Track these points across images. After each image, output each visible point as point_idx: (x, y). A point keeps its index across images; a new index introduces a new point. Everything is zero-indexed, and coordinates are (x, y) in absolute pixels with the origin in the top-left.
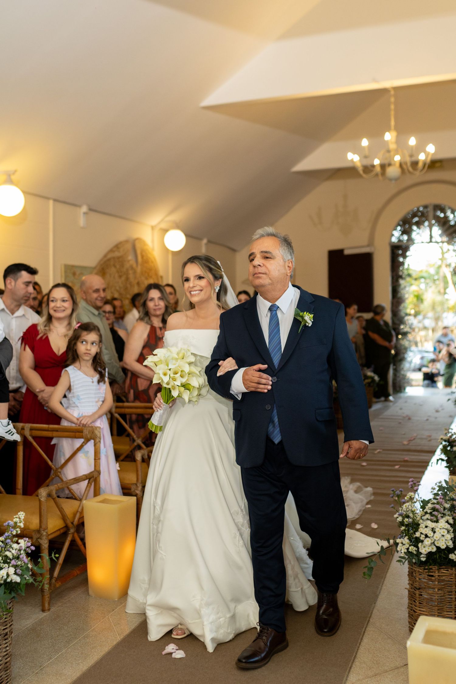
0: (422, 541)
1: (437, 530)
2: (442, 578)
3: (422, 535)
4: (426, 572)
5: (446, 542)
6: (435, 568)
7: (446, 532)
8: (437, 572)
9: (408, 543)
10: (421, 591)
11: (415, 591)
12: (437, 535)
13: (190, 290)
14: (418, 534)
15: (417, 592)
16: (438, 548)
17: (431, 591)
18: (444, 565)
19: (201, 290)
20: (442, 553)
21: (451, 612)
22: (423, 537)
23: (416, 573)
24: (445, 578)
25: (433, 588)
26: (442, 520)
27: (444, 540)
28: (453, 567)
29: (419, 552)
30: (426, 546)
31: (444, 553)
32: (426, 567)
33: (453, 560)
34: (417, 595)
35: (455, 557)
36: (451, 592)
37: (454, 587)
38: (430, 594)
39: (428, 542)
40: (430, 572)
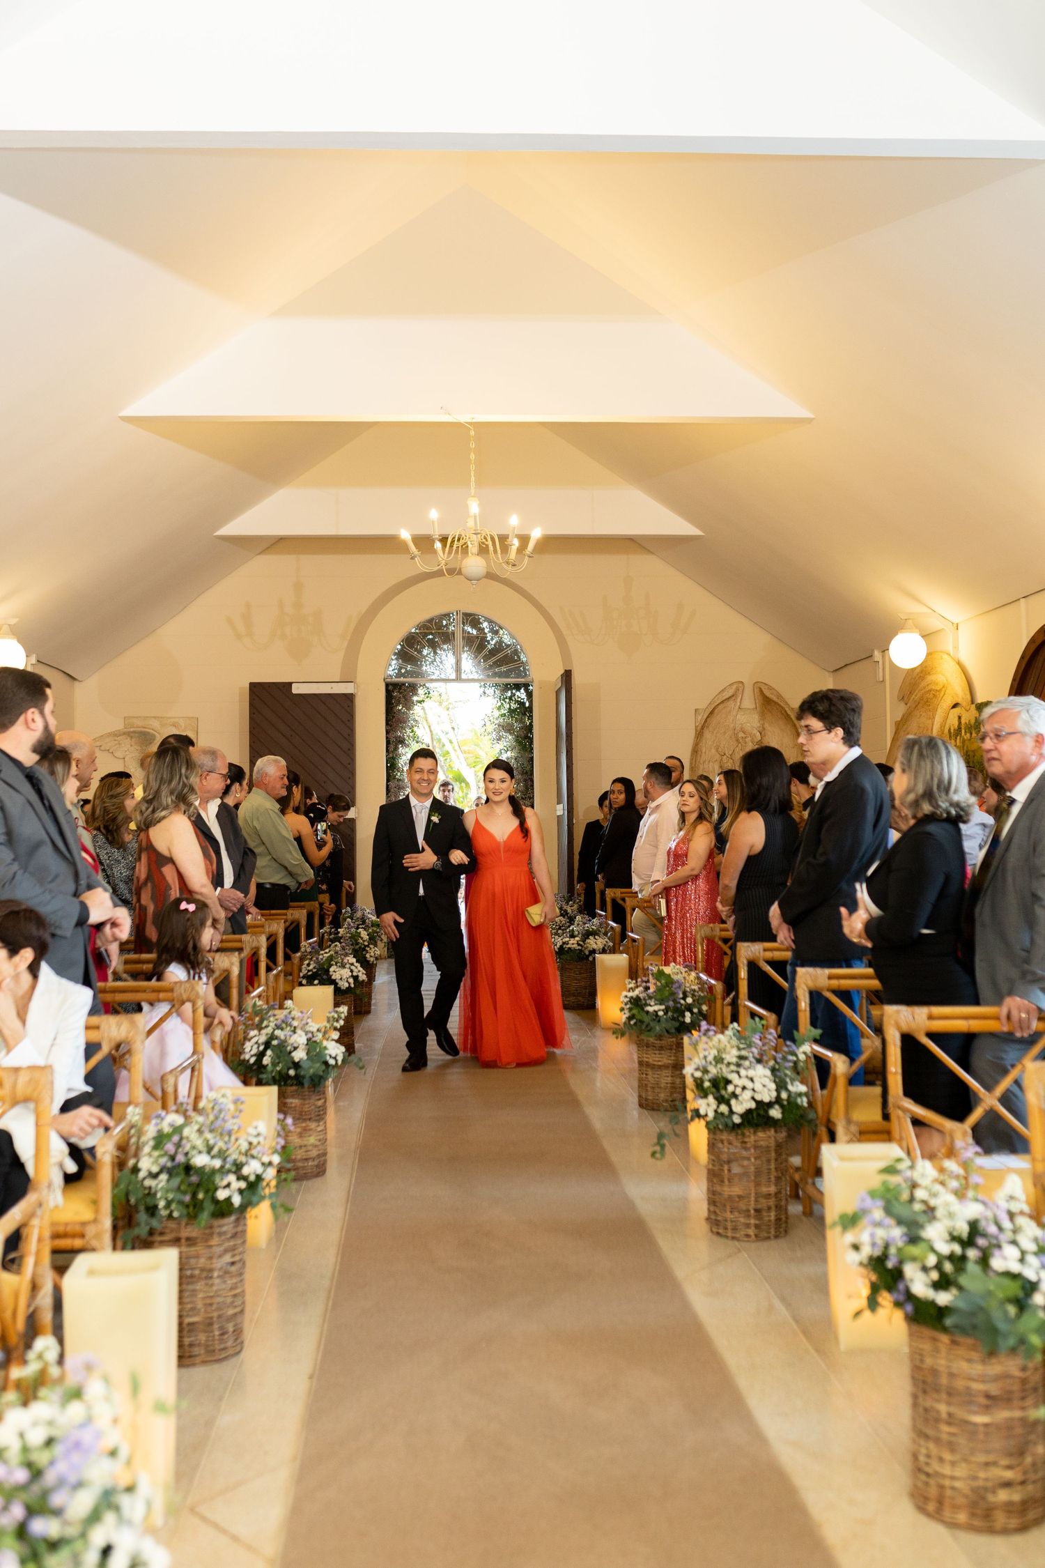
0: (737, 1097)
1: (755, 1079)
2: (759, 1144)
4: (739, 1138)
5: (769, 1093)
6: (749, 1130)
7: (767, 1081)
8: (752, 1137)
9: (715, 1103)
10: (731, 1165)
14: (730, 1088)
16: (760, 1103)
17: (746, 1163)
18: (761, 1125)
20: (761, 1110)
21: (770, 1186)
22: (738, 1091)
23: (723, 1143)
24: (762, 1143)
25: (749, 1159)
26: (759, 1067)
27: (766, 1090)
28: (770, 1126)
29: (731, 1112)
30: (742, 1103)
31: (764, 1109)
32: (739, 1132)
33: (772, 1118)
34: (726, 1172)
35: (776, 1113)
36: (769, 1161)
37: (773, 1154)
38: (743, 1167)
39: (747, 1095)
40: (744, 1137)
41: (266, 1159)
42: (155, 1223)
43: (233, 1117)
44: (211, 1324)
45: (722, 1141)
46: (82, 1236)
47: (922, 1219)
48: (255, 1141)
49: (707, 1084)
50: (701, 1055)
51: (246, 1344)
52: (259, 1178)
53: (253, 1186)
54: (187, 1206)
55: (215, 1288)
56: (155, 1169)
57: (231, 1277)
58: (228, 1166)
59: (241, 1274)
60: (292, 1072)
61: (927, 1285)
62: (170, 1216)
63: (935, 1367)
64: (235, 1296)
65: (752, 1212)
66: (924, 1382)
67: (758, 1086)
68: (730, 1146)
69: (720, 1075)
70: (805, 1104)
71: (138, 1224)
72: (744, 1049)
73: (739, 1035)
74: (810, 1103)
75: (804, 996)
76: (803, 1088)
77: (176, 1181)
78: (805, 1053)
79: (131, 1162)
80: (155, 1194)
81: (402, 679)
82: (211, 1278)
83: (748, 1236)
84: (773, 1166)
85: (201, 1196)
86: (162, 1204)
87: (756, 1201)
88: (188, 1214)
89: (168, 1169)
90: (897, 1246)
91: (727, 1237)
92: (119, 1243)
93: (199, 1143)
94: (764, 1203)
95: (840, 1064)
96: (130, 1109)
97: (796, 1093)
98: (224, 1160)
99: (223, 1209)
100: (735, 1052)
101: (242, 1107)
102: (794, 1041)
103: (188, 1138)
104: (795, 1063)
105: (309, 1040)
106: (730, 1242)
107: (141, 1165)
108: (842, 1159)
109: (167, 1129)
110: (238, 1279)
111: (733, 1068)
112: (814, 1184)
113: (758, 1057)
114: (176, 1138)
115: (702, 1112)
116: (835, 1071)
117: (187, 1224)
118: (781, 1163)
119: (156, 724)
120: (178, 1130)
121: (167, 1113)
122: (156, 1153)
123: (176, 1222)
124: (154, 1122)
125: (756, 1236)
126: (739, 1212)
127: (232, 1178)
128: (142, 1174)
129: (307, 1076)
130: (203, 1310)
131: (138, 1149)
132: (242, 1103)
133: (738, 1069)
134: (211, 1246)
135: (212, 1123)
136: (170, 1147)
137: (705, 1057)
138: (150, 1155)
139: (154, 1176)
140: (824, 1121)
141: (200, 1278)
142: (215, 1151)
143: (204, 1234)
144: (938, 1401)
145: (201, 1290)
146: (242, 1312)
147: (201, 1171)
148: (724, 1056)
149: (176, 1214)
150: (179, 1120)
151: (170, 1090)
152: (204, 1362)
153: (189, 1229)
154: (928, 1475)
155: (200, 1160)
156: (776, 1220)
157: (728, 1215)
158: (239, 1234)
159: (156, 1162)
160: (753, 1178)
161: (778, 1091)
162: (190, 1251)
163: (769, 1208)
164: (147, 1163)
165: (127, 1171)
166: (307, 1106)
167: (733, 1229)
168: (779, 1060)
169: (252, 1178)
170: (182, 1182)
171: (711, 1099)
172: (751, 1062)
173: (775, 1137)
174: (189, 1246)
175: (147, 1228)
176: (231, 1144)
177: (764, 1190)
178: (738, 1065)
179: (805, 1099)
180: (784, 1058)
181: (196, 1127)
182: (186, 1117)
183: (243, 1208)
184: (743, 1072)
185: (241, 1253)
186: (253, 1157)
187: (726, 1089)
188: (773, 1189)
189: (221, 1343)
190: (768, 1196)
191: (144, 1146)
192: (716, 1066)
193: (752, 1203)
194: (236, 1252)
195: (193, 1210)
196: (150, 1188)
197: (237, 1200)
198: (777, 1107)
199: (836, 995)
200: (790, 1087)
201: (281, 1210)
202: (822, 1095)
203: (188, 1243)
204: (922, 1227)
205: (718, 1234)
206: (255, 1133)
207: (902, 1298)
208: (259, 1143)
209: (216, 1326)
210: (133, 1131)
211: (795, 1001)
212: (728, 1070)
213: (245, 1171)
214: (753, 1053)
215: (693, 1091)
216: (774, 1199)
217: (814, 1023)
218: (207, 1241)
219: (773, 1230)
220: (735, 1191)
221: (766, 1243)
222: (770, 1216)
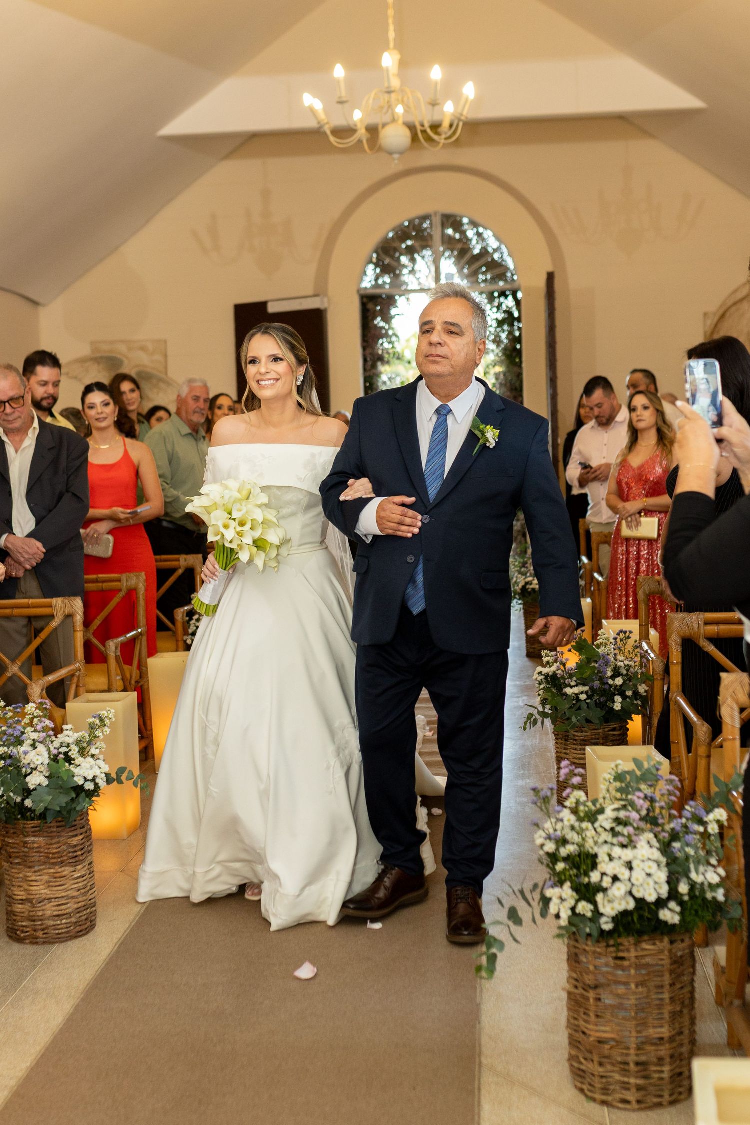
0: (605, 890)
1: (634, 865)
2: (644, 961)
3: (605, 878)
4: (611, 953)
5: (657, 887)
6: (627, 941)
7: (654, 866)
8: (633, 950)
9: (572, 897)
10: (600, 991)
11: (585, 993)
12: (638, 876)
13: (259, 377)
14: (595, 877)
15: (592, 995)
16: (641, 903)
17: (621, 990)
18: (648, 933)
19: (278, 380)
20: (645, 911)
21: (662, 1027)
22: (608, 881)
23: (588, 958)
24: (648, 960)
25: (626, 984)
26: (643, 843)
27: (652, 882)
28: (663, 934)
29: (597, 914)
30: (613, 900)
31: (649, 911)
32: (612, 942)
33: (666, 923)
34: (592, 1001)
35: (670, 915)
36: (662, 987)
37: (667, 979)
38: (619, 996)
39: (619, 890)
40: (619, 951)
45: (586, 955)
49: (563, 864)
65: (632, 1066)
68: (598, 962)
69: (582, 851)
70: (720, 899)
76: (717, 876)
78: (718, 821)
83: (625, 1101)
84: (666, 996)
87: (639, 1049)
94: (652, 1054)
97: (704, 884)
104: (703, 836)
105: (54, 759)
106: (598, 1110)
125: (638, 1102)
126: (613, 1065)
156: (671, 1077)
157: (596, 1068)
160: (633, 1014)
161: (672, 881)
163: (660, 1061)
166: (55, 846)
167: (604, 1088)
173: (670, 951)
177: (654, 1032)
179: (719, 892)
187: (590, 876)
188: (665, 1032)
190: (657, 1042)
193: (632, 1052)
198: (673, 905)
200: (693, 874)
205: (583, 1092)
212: (598, 841)
216: (667, 1046)
219: (666, 1095)
220: (604, 1032)
221: (659, 1111)
222: (662, 1072)
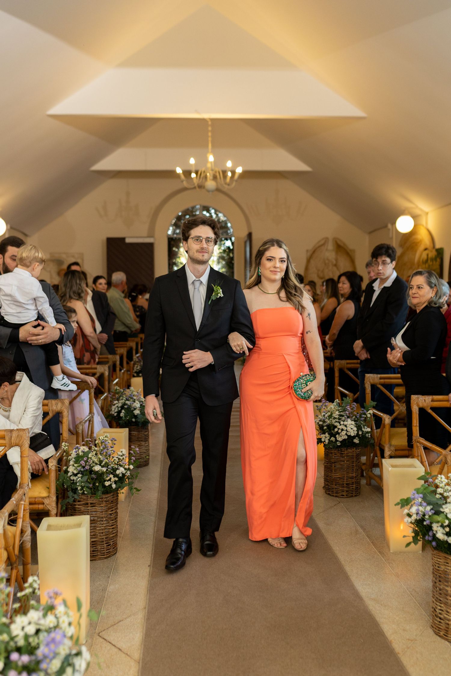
0: (339, 434)
1: (347, 426)
6: (343, 449)
7: (353, 426)
8: (346, 451)
9: (328, 436)
10: (336, 464)
14: (336, 430)
16: (349, 436)
17: (342, 463)
18: (350, 446)
22: (340, 431)
23: (332, 454)
24: (349, 454)
25: (344, 461)
26: (349, 420)
27: (352, 431)
28: (354, 447)
29: (336, 441)
30: (341, 436)
31: (351, 439)
32: (340, 449)
33: (355, 443)
34: (333, 467)
35: (356, 441)
36: (353, 462)
37: (355, 459)
38: (341, 465)
39: (344, 433)
40: (341, 452)
41: (127, 467)
42: (76, 496)
43: (111, 447)
44: (103, 542)
45: (332, 453)
46: (43, 504)
47: (440, 502)
48: (121, 458)
49: (325, 428)
50: (323, 414)
51: (118, 549)
52: (124, 475)
53: (121, 480)
54: (91, 489)
55: (104, 525)
56: (75, 472)
57: (112, 521)
58: (109, 470)
59: (115, 519)
60: (134, 420)
61: (443, 533)
62: (83, 493)
63: (445, 570)
64: (113, 528)
65: (345, 484)
66: (440, 577)
67: (349, 429)
68: (335, 455)
69: (331, 423)
70: (370, 437)
71: (69, 497)
72: (341, 411)
73: (339, 405)
74: (371, 436)
75: (369, 387)
76: (369, 430)
77: (86, 478)
78: (370, 414)
79: (65, 468)
80: (76, 483)
81: (175, 236)
82: (102, 521)
83: (343, 495)
84: (354, 464)
85: (97, 484)
86: (79, 488)
87: (347, 480)
88: (92, 491)
89: (81, 471)
90: (429, 514)
91: (333, 496)
92: (60, 506)
93: (96, 460)
94: (350, 481)
95: (387, 419)
96: (63, 444)
97: (365, 431)
98: (107, 467)
99: (108, 490)
100: (337, 413)
101: (115, 442)
102: (364, 407)
103: (91, 458)
104: (365, 418)
105: (141, 405)
106: (335, 498)
107: (69, 470)
108: (393, 466)
109: (81, 454)
110: (115, 521)
111: (337, 420)
112: (372, 471)
113: (348, 415)
114: (85, 459)
115: (323, 440)
116: (384, 422)
117: (91, 496)
118: (358, 463)
119: (64, 256)
120: (86, 454)
121: (80, 446)
122: (76, 465)
123: (86, 495)
124: (74, 450)
125: (347, 495)
126: (339, 485)
127: (111, 476)
128: (69, 474)
129: (141, 422)
130: (99, 535)
131: (68, 461)
132: (115, 440)
133: (339, 421)
134: (103, 506)
135: (102, 450)
136: (82, 462)
137: (324, 415)
138: (73, 466)
139: (75, 475)
140: (378, 444)
141: (98, 521)
142: (104, 462)
143: (99, 501)
144: (447, 586)
145: (98, 527)
146: (117, 535)
147: (96, 473)
148: (333, 415)
149: (85, 492)
150: (86, 449)
151: (80, 432)
152: (100, 559)
153: (92, 499)
154: (440, 618)
155: (97, 468)
156: (356, 488)
157: (334, 486)
158: (116, 501)
159: (76, 469)
160: (346, 470)
161: (358, 431)
162: (92, 509)
163: (353, 483)
164: (71, 469)
165: (62, 472)
166: (141, 435)
167: (336, 492)
168: (358, 417)
169: (121, 475)
170: (89, 478)
171: (327, 434)
172: (345, 418)
173: (355, 451)
174: (92, 507)
175: (73, 498)
176: (111, 459)
177: (350, 475)
178: (339, 419)
179: (370, 434)
180: (361, 417)
181: (94, 453)
182: (90, 448)
183: (117, 489)
184: (342, 423)
185: (115, 509)
186: (121, 466)
187: (334, 430)
188: (354, 474)
189: (107, 550)
190: (352, 478)
191: (70, 461)
192: (329, 419)
193: (345, 481)
194: (113, 509)
195: (94, 491)
196: (73, 480)
197: (114, 486)
198: (357, 438)
199: (384, 387)
200: (363, 429)
201: (135, 490)
202: (377, 432)
203: (92, 505)
204: (441, 506)
205: (329, 494)
206: (121, 454)
207: (430, 539)
208: (123, 458)
209: (105, 542)
210: (65, 454)
211: (364, 389)
212: (334, 421)
213: (118, 472)
214: (346, 414)
215: (318, 430)
216: (354, 479)
217: (373, 399)
218: (100, 504)
219: (354, 493)
220: (337, 475)
221: (351, 498)
222: (353, 486)
